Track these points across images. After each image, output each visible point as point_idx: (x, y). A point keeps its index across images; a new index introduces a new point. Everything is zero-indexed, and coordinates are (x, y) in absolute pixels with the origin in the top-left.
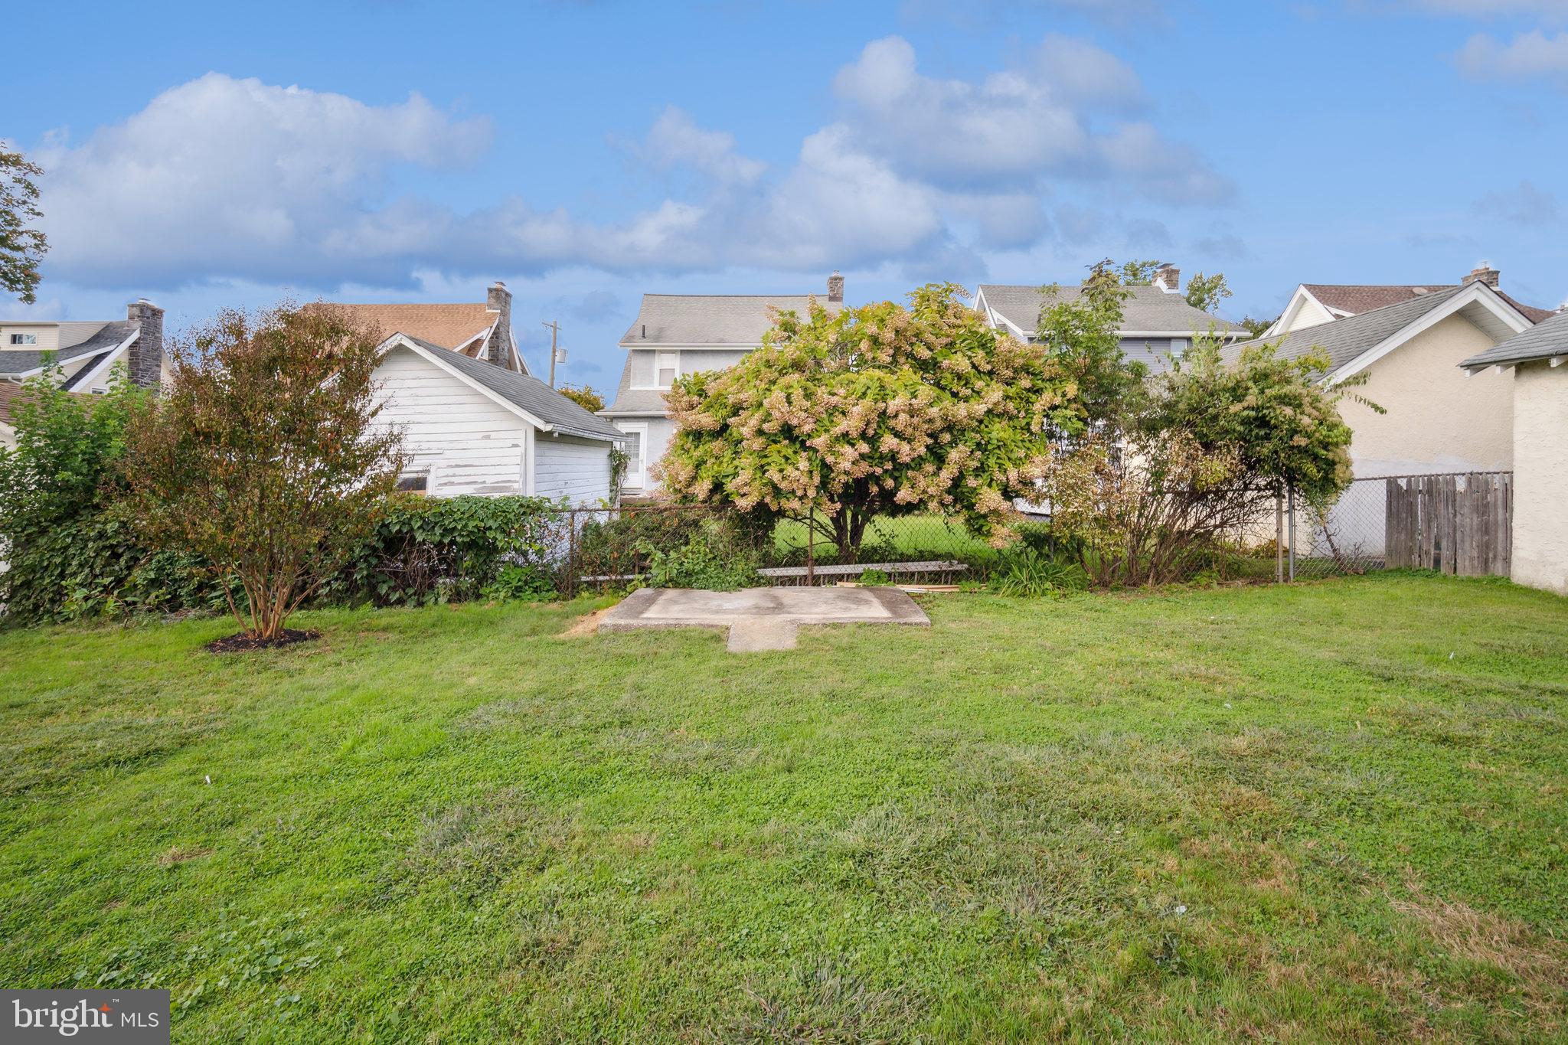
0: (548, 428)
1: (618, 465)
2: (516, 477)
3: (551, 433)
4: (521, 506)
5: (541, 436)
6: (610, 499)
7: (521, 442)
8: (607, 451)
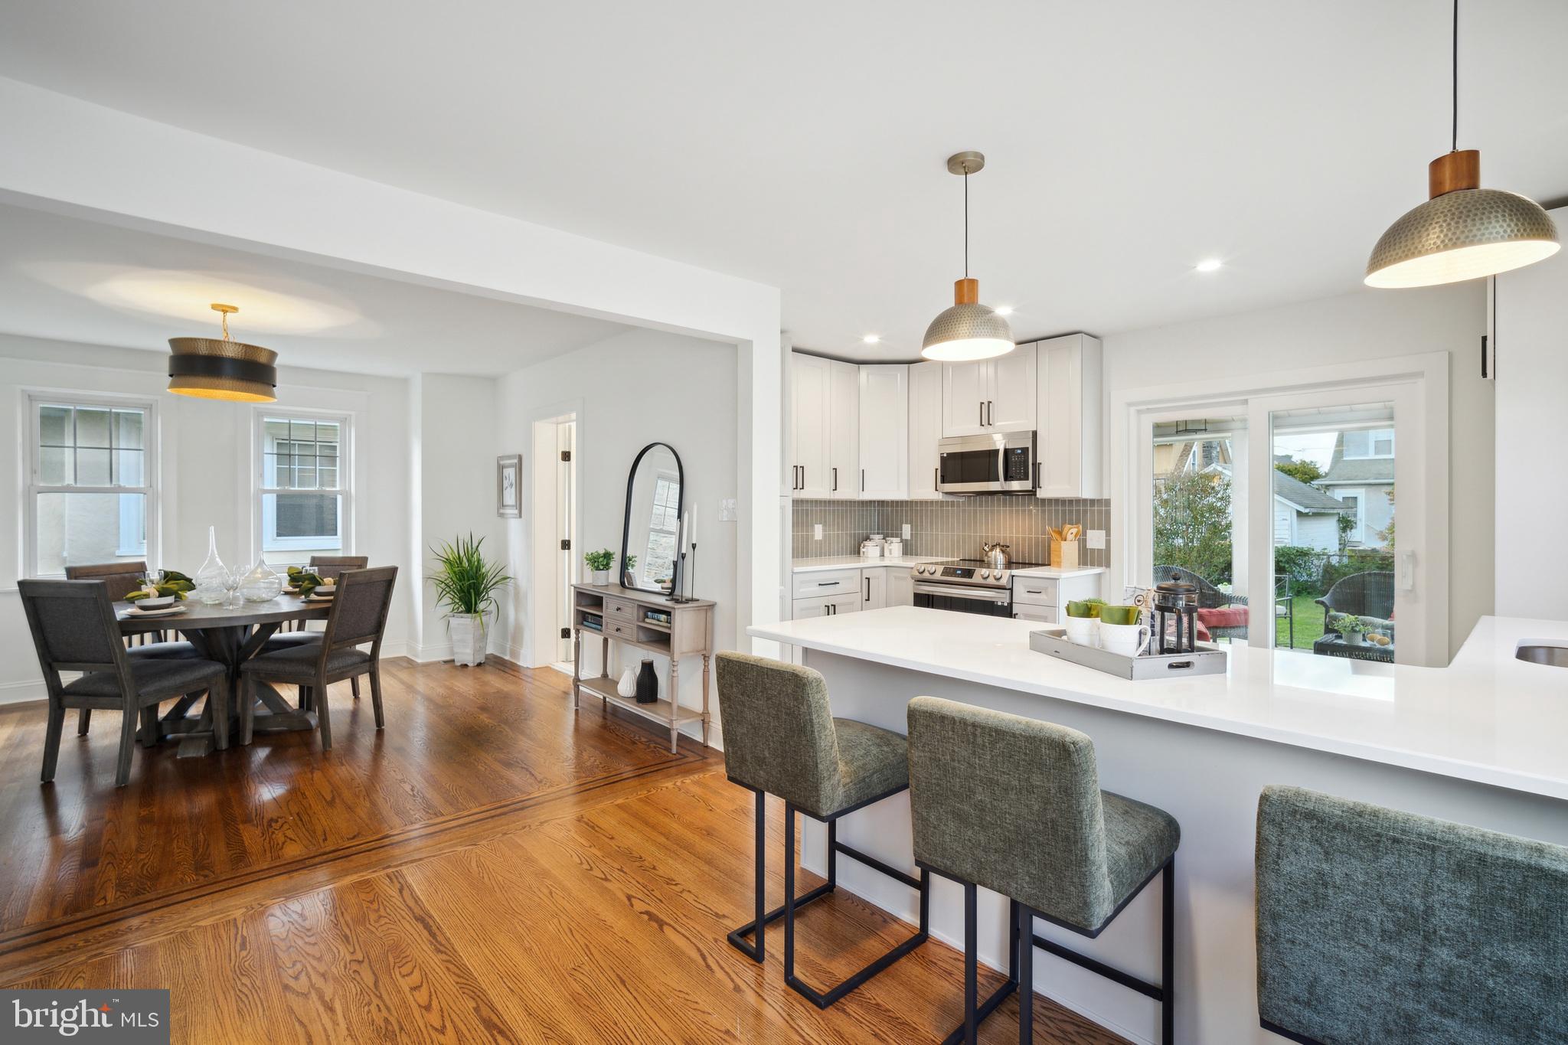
0: (1307, 511)
1: (1346, 524)
2: (1287, 537)
3: (1307, 513)
4: (1297, 551)
5: (1299, 514)
6: (1340, 549)
7: (1288, 518)
8: (1336, 518)
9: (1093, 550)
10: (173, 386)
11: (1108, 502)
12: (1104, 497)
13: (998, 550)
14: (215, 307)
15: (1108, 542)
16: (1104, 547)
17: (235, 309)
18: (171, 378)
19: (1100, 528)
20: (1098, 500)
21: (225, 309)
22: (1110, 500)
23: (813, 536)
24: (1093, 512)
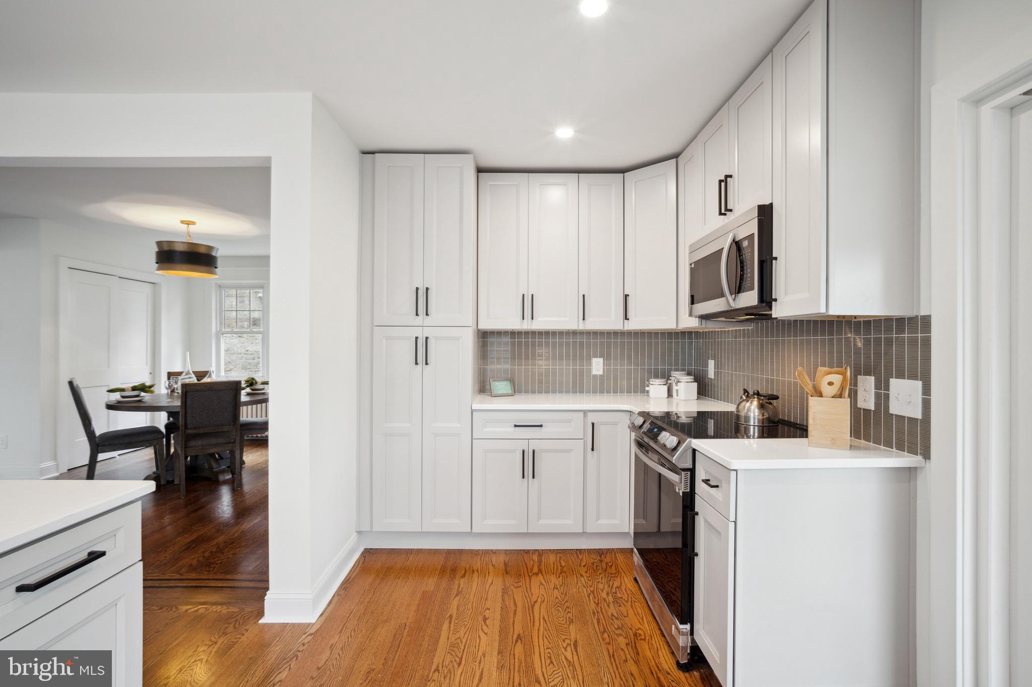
9: (901, 418)
10: (159, 269)
11: (926, 322)
12: (923, 313)
13: (755, 403)
14: (182, 222)
15: (927, 405)
16: (919, 416)
17: (193, 223)
18: (157, 265)
19: (913, 376)
20: (910, 319)
21: (188, 223)
22: (930, 316)
23: (590, 370)
24: (901, 342)
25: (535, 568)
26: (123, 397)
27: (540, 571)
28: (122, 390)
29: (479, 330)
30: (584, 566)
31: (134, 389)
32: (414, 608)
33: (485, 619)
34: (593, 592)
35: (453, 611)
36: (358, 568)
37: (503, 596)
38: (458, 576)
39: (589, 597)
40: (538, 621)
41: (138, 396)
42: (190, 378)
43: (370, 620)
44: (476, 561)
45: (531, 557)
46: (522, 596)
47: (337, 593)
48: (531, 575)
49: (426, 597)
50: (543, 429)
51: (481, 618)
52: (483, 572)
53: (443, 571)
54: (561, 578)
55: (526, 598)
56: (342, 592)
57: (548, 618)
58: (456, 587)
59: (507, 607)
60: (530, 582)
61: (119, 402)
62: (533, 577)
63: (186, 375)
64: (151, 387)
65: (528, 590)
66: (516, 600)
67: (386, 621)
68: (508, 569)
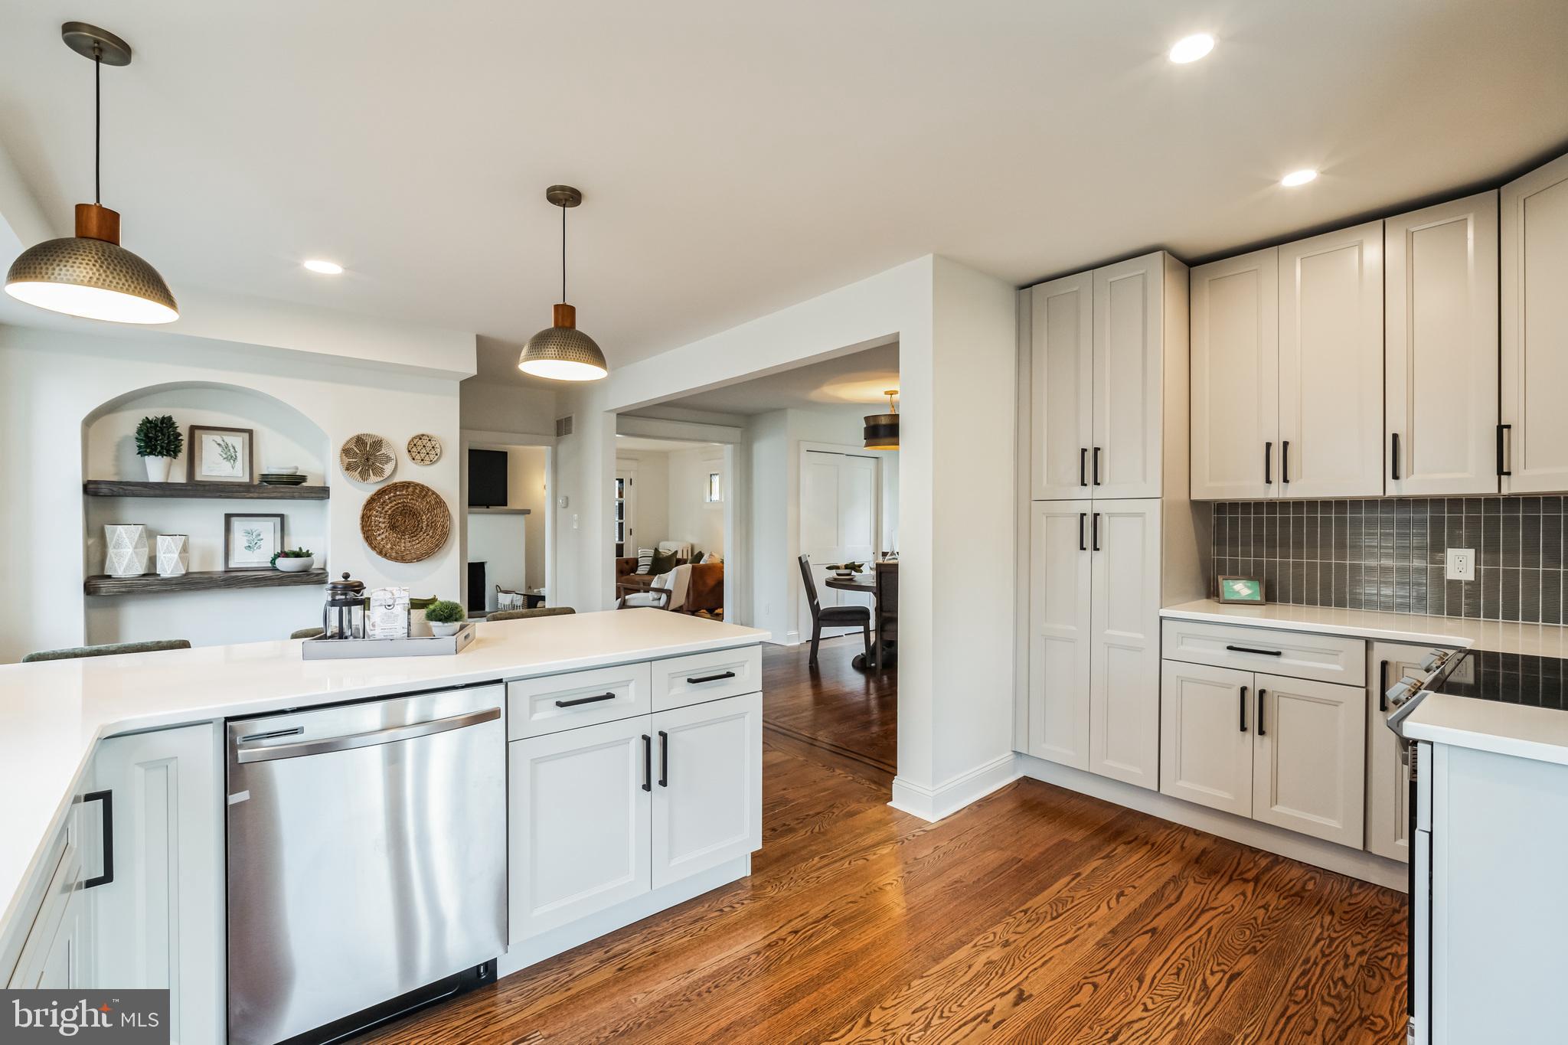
14: (886, 393)
17: (896, 392)
21: (892, 393)
25: (1250, 873)
26: (838, 575)
27: (1256, 880)
28: (837, 568)
29: (1191, 500)
30: (1350, 904)
31: (847, 567)
32: (1041, 849)
33: (1122, 894)
34: (1332, 940)
35: (1086, 870)
36: (1005, 792)
37: (1167, 883)
38: (1120, 840)
39: (1318, 940)
40: (1198, 929)
41: (849, 575)
42: (894, 559)
43: (987, 842)
44: (1161, 833)
45: (1256, 859)
46: (1197, 895)
47: (969, 807)
48: (1234, 877)
49: (1063, 846)
50: (1281, 660)
51: (1116, 891)
52: (1157, 850)
53: (1103, 829)
54: (1285, 901)
55: (1202, 898)
56: (975, 807)
57: (1218, 932)
58: (1109, 849)
59: (1162, 896)
60: (1225, 885)
61: (835, 579)
62: (1236, 882)
63: (891, 555)
64: (860, 566)
65: (1214, 892)
66: (1184, 894)
67: (1002, 849)
68: (1203, 858)
